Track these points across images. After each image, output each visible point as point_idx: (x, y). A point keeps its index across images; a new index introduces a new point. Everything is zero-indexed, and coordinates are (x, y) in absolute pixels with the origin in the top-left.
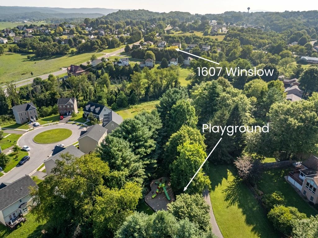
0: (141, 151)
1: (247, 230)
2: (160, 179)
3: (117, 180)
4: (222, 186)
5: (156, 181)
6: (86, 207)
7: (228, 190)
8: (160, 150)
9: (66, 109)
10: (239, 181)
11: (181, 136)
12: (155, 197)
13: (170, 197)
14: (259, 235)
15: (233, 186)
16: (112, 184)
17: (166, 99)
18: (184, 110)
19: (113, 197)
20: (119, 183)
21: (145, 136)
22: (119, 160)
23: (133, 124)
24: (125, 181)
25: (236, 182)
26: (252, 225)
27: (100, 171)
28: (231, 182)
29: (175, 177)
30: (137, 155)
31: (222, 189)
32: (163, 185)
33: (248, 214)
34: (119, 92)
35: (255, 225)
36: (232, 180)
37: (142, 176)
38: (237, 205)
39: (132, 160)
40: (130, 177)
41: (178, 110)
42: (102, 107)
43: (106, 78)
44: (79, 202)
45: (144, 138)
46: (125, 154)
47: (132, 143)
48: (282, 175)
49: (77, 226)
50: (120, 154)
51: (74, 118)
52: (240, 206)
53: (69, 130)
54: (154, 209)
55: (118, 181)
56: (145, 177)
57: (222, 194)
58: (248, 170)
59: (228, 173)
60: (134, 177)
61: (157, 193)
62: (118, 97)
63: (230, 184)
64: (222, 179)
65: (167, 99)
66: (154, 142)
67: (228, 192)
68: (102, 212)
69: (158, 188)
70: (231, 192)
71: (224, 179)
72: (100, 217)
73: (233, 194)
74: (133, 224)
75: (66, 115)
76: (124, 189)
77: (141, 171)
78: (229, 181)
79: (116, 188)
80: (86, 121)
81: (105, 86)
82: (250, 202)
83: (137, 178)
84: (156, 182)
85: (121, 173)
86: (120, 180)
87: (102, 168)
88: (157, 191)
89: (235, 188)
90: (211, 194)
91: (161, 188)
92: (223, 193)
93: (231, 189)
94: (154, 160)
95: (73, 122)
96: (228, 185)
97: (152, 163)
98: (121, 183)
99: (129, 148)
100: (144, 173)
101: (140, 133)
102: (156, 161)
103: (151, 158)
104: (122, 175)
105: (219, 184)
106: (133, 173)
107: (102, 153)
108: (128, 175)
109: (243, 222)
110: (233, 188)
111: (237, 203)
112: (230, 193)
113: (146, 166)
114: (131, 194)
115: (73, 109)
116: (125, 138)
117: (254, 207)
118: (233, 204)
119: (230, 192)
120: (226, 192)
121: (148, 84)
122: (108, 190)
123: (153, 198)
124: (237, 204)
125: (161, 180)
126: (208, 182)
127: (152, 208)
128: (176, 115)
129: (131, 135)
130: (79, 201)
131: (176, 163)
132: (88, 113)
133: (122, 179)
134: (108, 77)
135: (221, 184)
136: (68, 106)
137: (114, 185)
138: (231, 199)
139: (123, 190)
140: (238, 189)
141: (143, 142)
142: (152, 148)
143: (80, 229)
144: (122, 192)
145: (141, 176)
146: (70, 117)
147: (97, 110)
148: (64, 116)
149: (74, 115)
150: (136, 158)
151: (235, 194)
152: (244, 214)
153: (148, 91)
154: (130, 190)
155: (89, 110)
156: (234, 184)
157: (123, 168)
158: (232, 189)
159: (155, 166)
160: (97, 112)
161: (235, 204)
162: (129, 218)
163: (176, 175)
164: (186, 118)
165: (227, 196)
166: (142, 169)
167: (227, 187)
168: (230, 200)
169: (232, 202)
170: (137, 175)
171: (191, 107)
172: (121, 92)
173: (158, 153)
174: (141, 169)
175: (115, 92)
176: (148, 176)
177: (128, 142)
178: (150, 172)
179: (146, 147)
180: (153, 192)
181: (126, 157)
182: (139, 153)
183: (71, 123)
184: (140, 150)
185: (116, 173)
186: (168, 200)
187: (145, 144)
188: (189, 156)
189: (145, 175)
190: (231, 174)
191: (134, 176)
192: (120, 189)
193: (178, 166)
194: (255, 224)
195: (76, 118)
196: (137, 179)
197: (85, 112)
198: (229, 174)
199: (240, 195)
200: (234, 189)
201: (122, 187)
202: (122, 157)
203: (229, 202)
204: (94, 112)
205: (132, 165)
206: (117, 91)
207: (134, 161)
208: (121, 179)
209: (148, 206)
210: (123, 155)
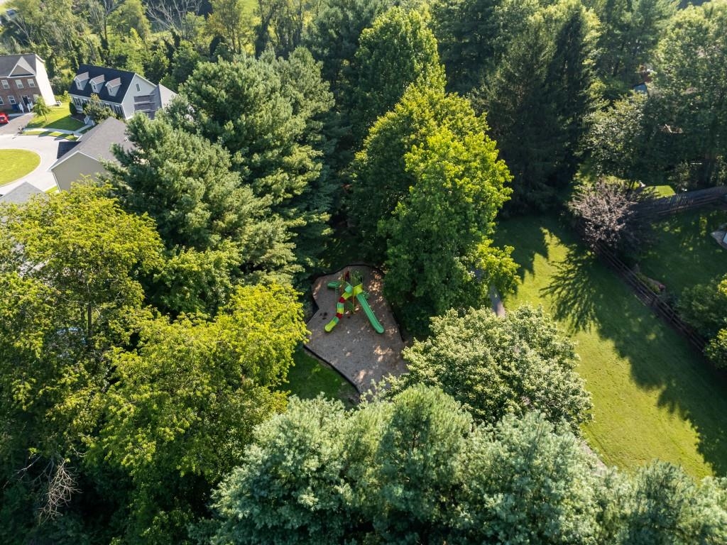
0: (272, 184)
1: (642, 400)
2: (345, 271)
3: (198, 283)
4: (537, 276)
5: (330, 281)
6: (71, 401)
7: (558, 287)
8: (334, 183)
9: (13, 91)
10: (585, 257)
11: (409, 119)
12: (333, 329)
13: (382, 324)
14: (685, 416)
15: (571, 275)
16: (182, 299)
17: (335, 15)
18: (405, 40)
19: (188, 352)
20: (210, 294)
21: (281, 130)
22: (197, 209)
23: (233, 82)
24: (231, 286)
25: (575, 263)
26: (655, 387)
27: (117, 247)
28: (561, 263)
29: (406, 257)
30: (261, 195)
31: (538, 285)
32: (358, 290)
33: (635, 352)
34: (177, 44)
35: (664, 387)
36: (562, 257)
37: (287, 268)
38: (594, 329)
39: (246, 208)
40: (249, 269)
41: (385, 41)
42: (126, 79)
43: (135, 8)
44: (36, 386)
45: (280, 138)
46: (217, 189)
47: (239, 154)
48: (702, 230)
49: (55, 470)
50: (200, 186)
51: (42, 118)
52: (604, 334)
53: (29, 152)
54: (336, 367)
55: (202, 287)
56: (298, 267)
57: (542, 299)
58: (619, 221)
59: (547, 238)
60: (260, 272)
61: (338, 315)
62: (177, 55)
63: (558, 268)
64: (533, 256)
65: (341, 16)
66: (315, 153)
67: (560, 293)
68: (145, 418)
69: (342, 300)
70: (569, 293)
71: (537, 256)
72: (135, 443)
73: (575, 297)
74: (289, 458)
75: (15, 109)
76: (230, 312)
77: (282, 250)
78: (553, 260)
79: (199, 314)
80: (85, 125)
81: (136, 35)
82: (633, 316)
83: (273, 272)
84: (330, 285)
85: (212, 256)
86: (212, 283)
87: (124, 237)
88: (341, 310)
89: (577, 278)
90: (508, 304)
91: (350, 299)
92: (543, 296)
93: (567, 282)
94: (320, 213)
95: (42, 130)
96: (555, 271)
97: (315, 222)
98: (216, 295)
99: (231, 169)
100: (292, 257)
101: (262, 116)
102: (326, 217)
103: (308, 209)
104: (217, 264)
105: (527, 273)
106: (254, 257)
107: (129, 188)
108: (237, 263)
109: (627, 379)
110: (571, 278)
111: (592, 322)
112: (567, 295)
113: (296, 235)
114: (264, 333)
115: (37, 91)
116: (211, 136)
117: (647, 332)
118: (581, 327)
119: (564, 292)
120: (552, 292)
121: (263, 18)
122: (162, 322)
123: (327, 333)
124: (593, 327)
125: (347, 275)
126: (509, 267)
127: (330, 364)
128: (377, 61)
129: (230, 122)
130: (34, 380)
131: (405, 213)
132: (85, 99)
133: (218, 279)
134: (139, 7)
135: (531, 271)
136: (19, 82)
137: (190, 301)
138: (573, 311)
139: (227, 317)
140: (587, 282)
141: (276, 151)
142: (308, 175)
143: (69, 478)
144: (224, 328)
145: (282, 266)
146: (30, 117)
147: (113, 86)
148: (10, 115)
149: (40, 110)
150: (260, 208)
151: (580, 296)
152: (622, 355)
153: (264, 37)
154: (255, 315)
155: (88, 91)
156: (571, 267)
157: (215, 238)
158: (568, 285)
159: (327, 231)
160: (113, 93)
161: (587, 326)
162: (268, 429)
163: (408, 252)
164: (412, 68)
165: (559, 307)
166: (284, 242)
167: (553, 280)
168: (570, 315)
169: (577, 323)
170: (272, 263)
171: (424, 33)
172: (183, 42)
173: (328, 192)
174: (282, 245)
175: (166, 43)
176: (305, 265)
177: (223, 147)
178: (310, 252)
179: (288, 168)
180: (326, 314)
181: (221, 201)
182: (267, 189)
183: (34, 134)
184: (269, 179)
185: (190, 259)
186: (377, 332)
187: (286, 159)
188: (457, 180)
189: (294, 262)
190: (555, 240)
191: (260, 267)
192: (214, 314)
193: (410, 220)
194: (663, 380)
195: (51, 118)
196: (273, 277)
197: (76, 97)
198: (551, 240)
199: (595, 299)
200: (574, 283)
201: (220, 308)
202: (205, 199)
203: (570, 321)
204: (104, 94)
205: (250, 229)
206: (172, 42)
207: (252, 215)
208: (213, 277)
209: (314, 357)
210: (211, 195)
